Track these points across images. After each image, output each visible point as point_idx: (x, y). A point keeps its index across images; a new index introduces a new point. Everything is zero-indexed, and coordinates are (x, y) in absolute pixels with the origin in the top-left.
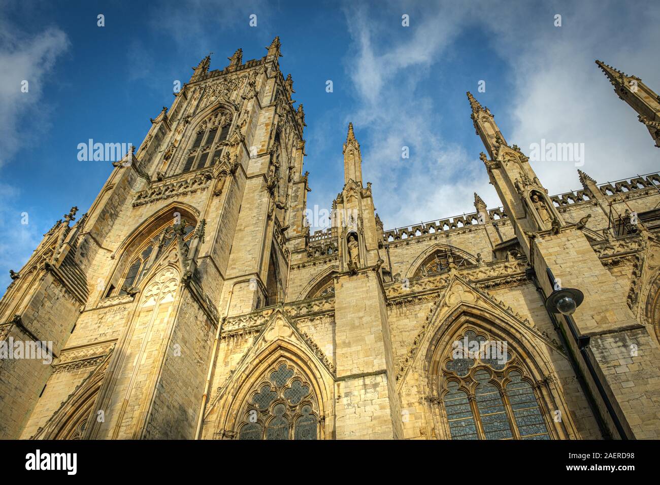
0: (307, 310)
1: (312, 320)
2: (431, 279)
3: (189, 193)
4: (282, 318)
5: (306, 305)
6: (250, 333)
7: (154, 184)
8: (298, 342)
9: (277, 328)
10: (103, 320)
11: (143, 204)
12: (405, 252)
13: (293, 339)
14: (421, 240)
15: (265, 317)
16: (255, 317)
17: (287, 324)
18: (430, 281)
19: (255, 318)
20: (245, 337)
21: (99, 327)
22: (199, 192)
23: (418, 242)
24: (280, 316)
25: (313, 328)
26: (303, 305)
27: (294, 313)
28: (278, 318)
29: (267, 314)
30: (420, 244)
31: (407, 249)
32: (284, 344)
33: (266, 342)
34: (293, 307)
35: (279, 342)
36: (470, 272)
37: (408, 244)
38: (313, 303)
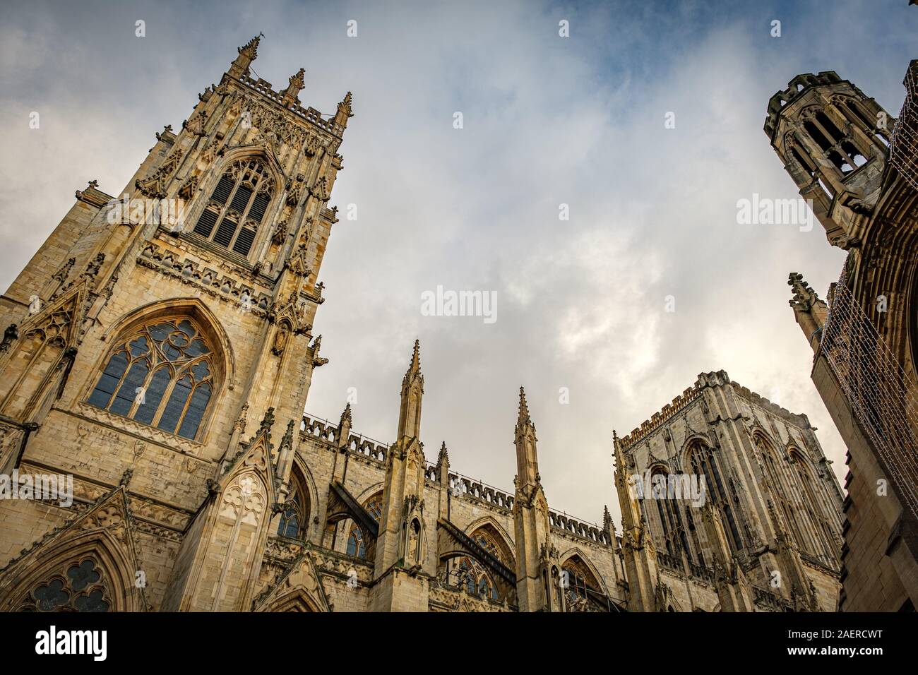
0: (333, 566)
1: (337, 582)
2: (445, 592)
3: (218, 297)
4: (309, 564)
5: (334, 559)
6: (273, 565)
7: (163, 234)
8: (320, 603)
9: (301, 573)
10: (84, 441)
11: (152, 269)
12: (362, 471)
13: (315, 594)
14: (381, 467)
15: (290, 552)
16: (281, 545)
17: (312, 574)
18: (443, 593)
19: (281, 548)
20: (266, 567)
21: (79, 449)
22: (230, 305)
23: (379, 468)
24: (308, 560)
25: (335, 591)
26: (331, 558)
27: (319, 562)
28: (305, 562)
29: (294, 549)
30: (378, 471)
31: (365, 469)
32: (305, 597)
33: (288, 585)
34: (321, 555)
35: (301, 593)
36: (475, 601)
37: (368, 464)
38: (341, 561)
